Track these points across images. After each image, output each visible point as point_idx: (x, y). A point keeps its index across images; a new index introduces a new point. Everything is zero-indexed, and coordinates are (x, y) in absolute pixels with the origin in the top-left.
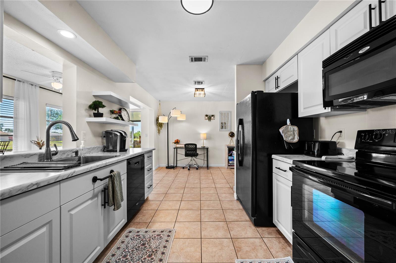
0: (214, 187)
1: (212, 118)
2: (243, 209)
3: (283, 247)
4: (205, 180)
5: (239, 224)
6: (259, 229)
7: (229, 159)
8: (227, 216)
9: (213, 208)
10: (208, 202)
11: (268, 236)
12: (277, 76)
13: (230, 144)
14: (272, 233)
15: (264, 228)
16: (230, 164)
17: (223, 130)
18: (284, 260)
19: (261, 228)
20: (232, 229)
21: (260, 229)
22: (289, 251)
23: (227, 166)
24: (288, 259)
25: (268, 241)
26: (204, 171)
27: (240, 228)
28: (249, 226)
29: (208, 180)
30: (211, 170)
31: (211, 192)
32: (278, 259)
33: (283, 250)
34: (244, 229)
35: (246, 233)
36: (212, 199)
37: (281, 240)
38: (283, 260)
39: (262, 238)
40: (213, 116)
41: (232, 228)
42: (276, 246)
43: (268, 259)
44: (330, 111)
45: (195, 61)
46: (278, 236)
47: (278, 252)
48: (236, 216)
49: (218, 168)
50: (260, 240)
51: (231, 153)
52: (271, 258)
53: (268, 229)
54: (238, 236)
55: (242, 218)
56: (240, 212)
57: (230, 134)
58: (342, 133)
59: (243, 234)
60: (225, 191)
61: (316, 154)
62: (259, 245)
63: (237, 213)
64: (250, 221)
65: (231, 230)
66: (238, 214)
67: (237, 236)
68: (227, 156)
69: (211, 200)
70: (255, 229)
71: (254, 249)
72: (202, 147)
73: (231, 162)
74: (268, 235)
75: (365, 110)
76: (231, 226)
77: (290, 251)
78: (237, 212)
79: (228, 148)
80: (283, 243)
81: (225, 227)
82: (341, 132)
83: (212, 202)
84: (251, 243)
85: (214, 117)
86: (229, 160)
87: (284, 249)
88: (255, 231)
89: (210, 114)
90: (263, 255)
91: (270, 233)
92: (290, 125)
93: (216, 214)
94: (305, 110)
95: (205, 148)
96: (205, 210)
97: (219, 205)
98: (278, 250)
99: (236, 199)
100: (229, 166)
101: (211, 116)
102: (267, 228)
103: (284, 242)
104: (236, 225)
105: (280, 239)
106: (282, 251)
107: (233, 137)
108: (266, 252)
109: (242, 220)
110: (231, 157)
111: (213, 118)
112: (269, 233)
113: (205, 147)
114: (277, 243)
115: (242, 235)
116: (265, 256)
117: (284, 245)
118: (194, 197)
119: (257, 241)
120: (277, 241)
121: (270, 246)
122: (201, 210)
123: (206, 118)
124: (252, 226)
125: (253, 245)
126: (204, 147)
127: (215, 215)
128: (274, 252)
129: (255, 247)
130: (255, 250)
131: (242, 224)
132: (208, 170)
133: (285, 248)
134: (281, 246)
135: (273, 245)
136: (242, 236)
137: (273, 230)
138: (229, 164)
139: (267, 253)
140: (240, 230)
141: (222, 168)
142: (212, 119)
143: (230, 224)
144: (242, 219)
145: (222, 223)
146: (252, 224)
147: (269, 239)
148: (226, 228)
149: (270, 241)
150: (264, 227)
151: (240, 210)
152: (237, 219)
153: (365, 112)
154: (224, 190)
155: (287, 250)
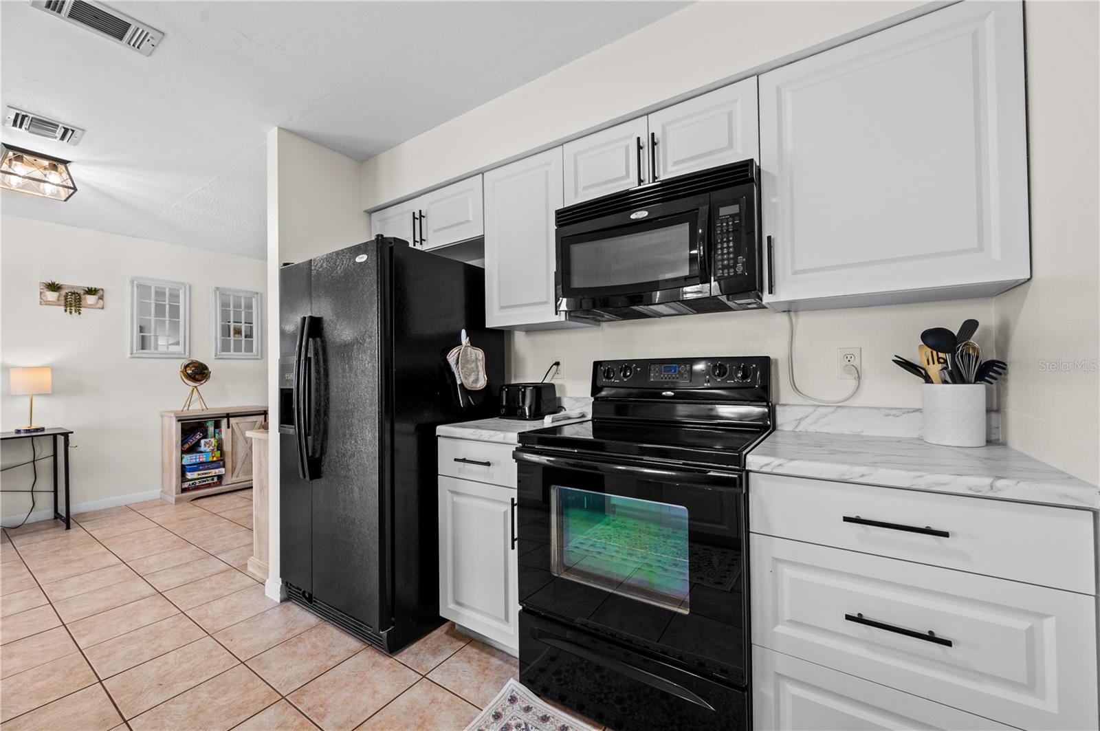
0: (150, 590)
1: (90, 299)
2: (323, 624)
3: (482, 668)
4: (76, 580)
5: (338, 678)
6: (404, 658)
7: (183, 467)
8: (274, 676)
9: (191, 677)
10: (151, 670)
11: (436, 661)
12: (420, 211)
13: (186, 408)
14: (440, 646)
15: (413, 646)
16: (191, 483)
17: (145, 355)
18: (503, 698)
19: (406, 651)
20: (321, 710)
21: (407, 654)
22: (498, 669)
23: (177, 493)
24: (510, 688)
25: (442, 674)
26: (45, 543)
27: (347, 688)
28: (373, 665)
29: (92, 575)
30: (87, 526)
31: (145, 619)
32: (490, 705)
33: (486, 675)
34: (362, 683)
35: (375, 692)
36: (167, 643)
37: (471, 651)
38: (501, 700)
39: (424, 677)
40: (91, 292)
41: (321, 706)
42: (468, 674)
43: (469, 722)
44: (564, 320)
45: (71, 15)
46: (456, 645)
47: (479, 688)
48: (312, 655)
49: (129, 508)
50: (424, 686)
51: (192, 441)
52: (475, 713)
53: (425, 640)
54: (352, 719)
55: (335, 653)
56: (316, 637)
57: (189, 372)
58: (560, 367)
59: (368, 702)
60: (213, 589)
61: (527, 414)
62: (428, 702)
63: (309, 646)
64: (364, 647)
65: (318, 716)
66: (314, 646)
67: (351, 721)
68: (175, 453)
69: (161, 650)
70: (391, 664)
71: (423, 722)
72: (18, 431)
73: (196, 473)
74: (435, 658)
75: (598, 323)
76: (310, 705)
77: (501, 665)
78: (307, 642)
79: (180, 423)
80: (477, 656)
81: (291, 720)
82: (557, 364)
83: (171, 658)
84: (405, 714)
85: (101, 298)
86: (184, 470)
87: (487, 668)
88: (395, 669)
89: (73, 280)
90: (455, 722)
91: (437, 650)
92: (469, 344)
93: (225, 693)
94: (502, 310)
95: (46, 432)
96: (154, 710)
97: (214, 653)
98: (477, 682)
99: (279, 602)
100: (184, 490)
101: (82, 292)
102: (422, 640)
103: (477, 651)
104: (326, 687)
105: (464, 650)
106: (485, 679)
107: (200, 381)
108: (457, 707)
109: (338, 659)
110: (194, 456)
111: (97, 303)
112: (435, 652)
113: (43, 429)
114: (466, 666)
115: (364, 707)
116: (459, 722)
117: (482, 661)
118: (39, 684)
119: (418, 693)
120: (461, 660)
121: (455, 684)
122: (126, 722)
123: (51, 296)
124: (381, 660)
125: (415, 714)
126: (37, 430)
127: (221, 702)
128: (473, 694)
129: (421, 717)
130: (426, 723)
131: (346, 673)
132: (72, 531)
133: (486, 665)
134: (477, 668)
135: (459, 678)
136: (366, 710)
137: (438, 638)
138: (186, 485)
139: (458, 709)
140: (348, 694)
141: (146, 504)
142: (91, 307)
143: (304, 698)
144: (336, 656)
145: (271, 712)
146: (377, 655)
147: (442, 666)
148: (296, 723)
149: (448, 669)
150: (412, 644)
151: (314, 631)
152: (319, 665)
153: (597, 328)
154: (208, 585)
155: (493, 668)
